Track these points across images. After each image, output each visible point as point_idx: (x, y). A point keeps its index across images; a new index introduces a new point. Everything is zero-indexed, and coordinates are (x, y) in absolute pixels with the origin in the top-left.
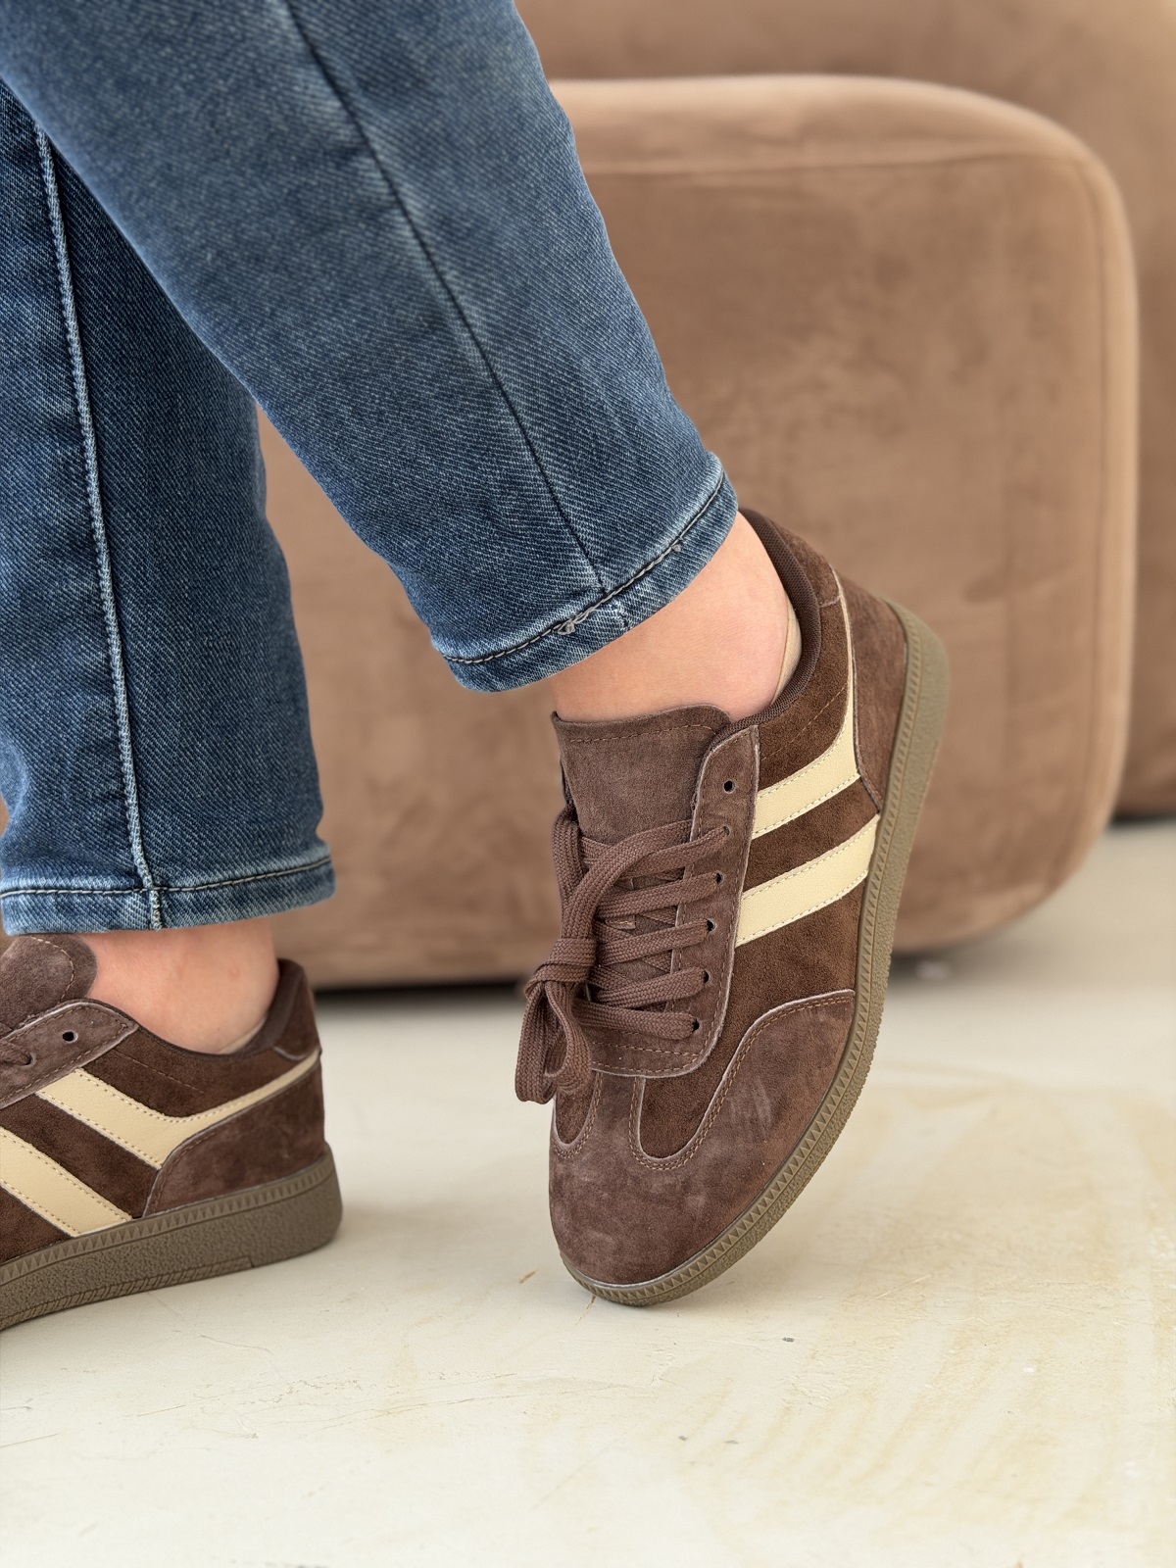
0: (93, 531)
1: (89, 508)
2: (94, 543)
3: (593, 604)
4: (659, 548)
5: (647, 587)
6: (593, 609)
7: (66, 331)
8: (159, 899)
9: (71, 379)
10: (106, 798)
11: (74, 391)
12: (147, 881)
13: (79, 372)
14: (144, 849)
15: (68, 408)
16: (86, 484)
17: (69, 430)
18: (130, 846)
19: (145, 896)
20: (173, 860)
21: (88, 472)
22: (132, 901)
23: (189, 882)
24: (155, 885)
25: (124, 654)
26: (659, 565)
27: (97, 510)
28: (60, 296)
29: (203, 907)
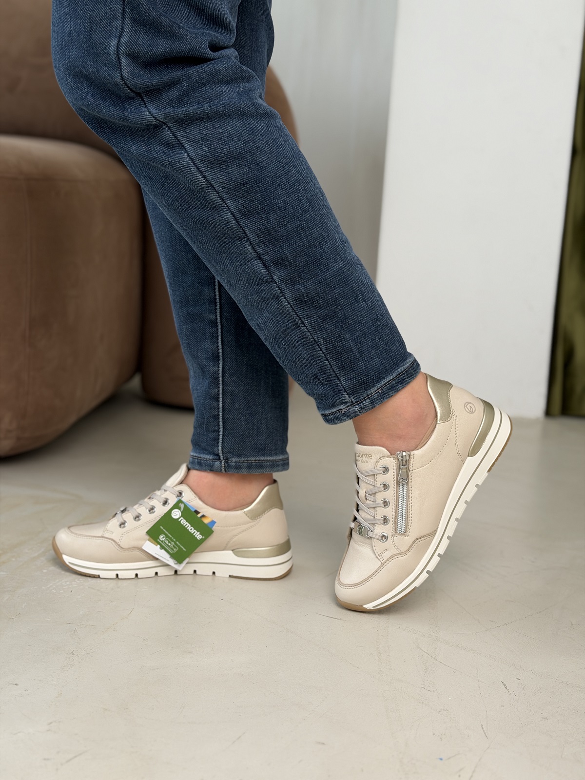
0: (219, 353)
1: (218, 346)
2: (219, 357)
3: (349, 406)
4: (373, 390)
5: (367, 402)
6: (350, 407)
7: (215, 296)
8: (225, 464)
9: (216, 309)
10: (214, 431)
11: (216, 312)
12: (222, 458)
13: (218, 307)
14: (222, 448)
15: (214, 317)
16: (218, 339)
17: (214, 324)
18: (218, 446)
19: (221, 462)
20: (230, 452)
21: (218, 336)
22: (217, 463)
23: (234, 460)
24: (224, 459)
25: (223, 390)
26: (373, 396)
27: (220, 347)
28: (215, 286)
29: (238, 467)
